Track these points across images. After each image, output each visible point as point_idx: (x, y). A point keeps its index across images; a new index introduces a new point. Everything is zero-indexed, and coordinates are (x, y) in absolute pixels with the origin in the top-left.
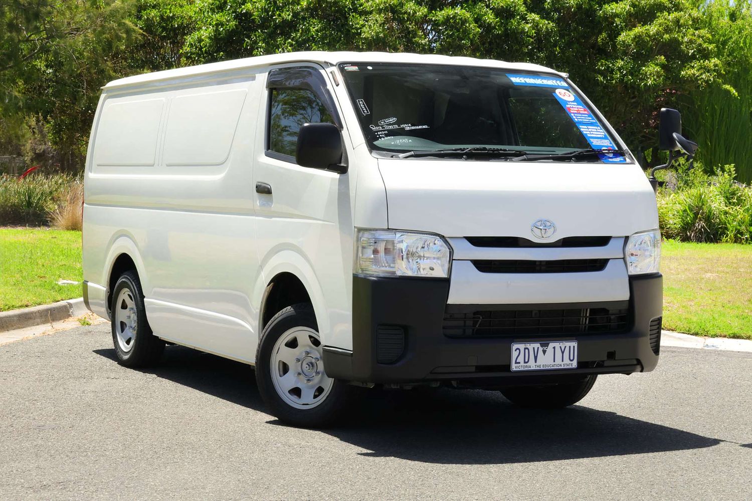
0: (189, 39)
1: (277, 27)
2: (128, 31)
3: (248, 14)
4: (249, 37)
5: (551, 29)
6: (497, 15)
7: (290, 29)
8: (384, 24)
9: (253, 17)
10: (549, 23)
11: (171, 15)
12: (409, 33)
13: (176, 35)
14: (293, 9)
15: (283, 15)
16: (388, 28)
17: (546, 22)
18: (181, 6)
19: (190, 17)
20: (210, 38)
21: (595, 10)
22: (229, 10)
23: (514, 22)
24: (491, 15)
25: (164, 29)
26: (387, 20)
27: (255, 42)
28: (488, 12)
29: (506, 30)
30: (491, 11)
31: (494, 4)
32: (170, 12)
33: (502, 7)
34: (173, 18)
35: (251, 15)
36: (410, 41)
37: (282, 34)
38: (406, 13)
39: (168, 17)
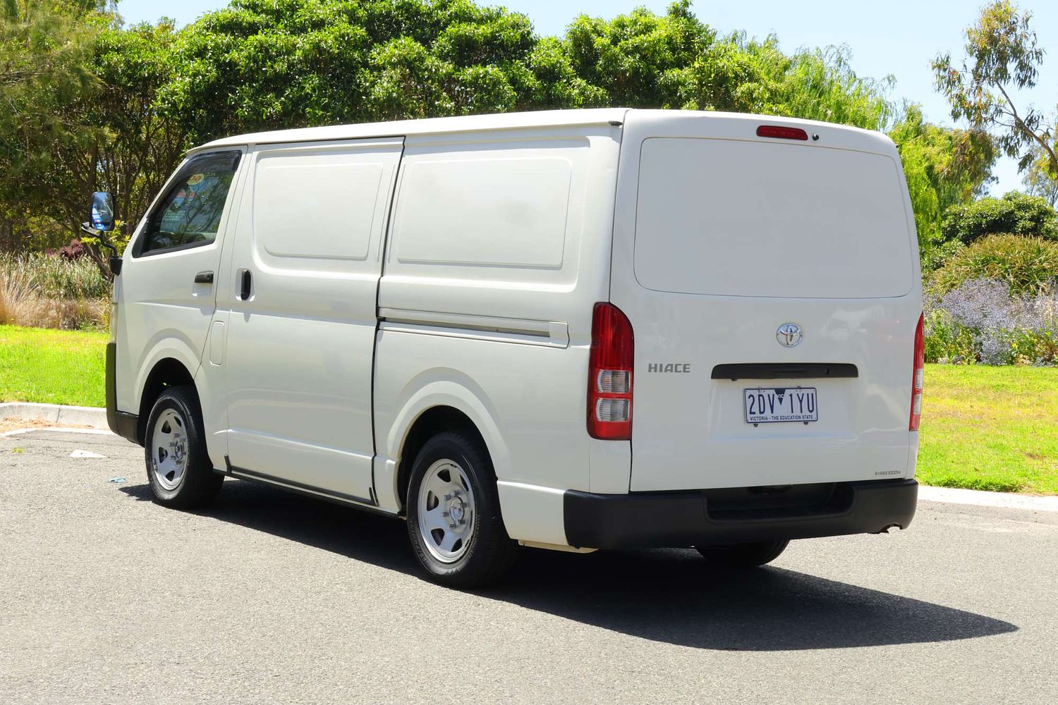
0: (161, 92)
1: (267, 81)
2: (84, 79)
3: (232, 64)
4: (233, 92)
5: (602, 97)
6: (539, 77)
7: (285, 83)
8: (400, 82)
9: (238, 68)
10: (598, 90)
11: (140, 61)
12: (431, 94)
13: (146, 86)
14: (288, 60)
15: (276, 66)
16: (404, 88)
17: (595, 88)
18: (154, 51)
19: (165, 65)
20: (185, 91)
21: (655, 76)
22: (210, 58)
23: (559, 86)
24: (531, 76)
25: (130, 77)
26: (404, 78)
27: (241, 99)
28: (527, 72)
29: (549, 95)
30: (532, 72)
31: (535, 64)
32: (139, 57)
33: (544, 66)
34: (141, 65)
35: (236, 65)
36: (432, 104)
37: (274, 90)
38: (426, 69)
39: (136, 63)
